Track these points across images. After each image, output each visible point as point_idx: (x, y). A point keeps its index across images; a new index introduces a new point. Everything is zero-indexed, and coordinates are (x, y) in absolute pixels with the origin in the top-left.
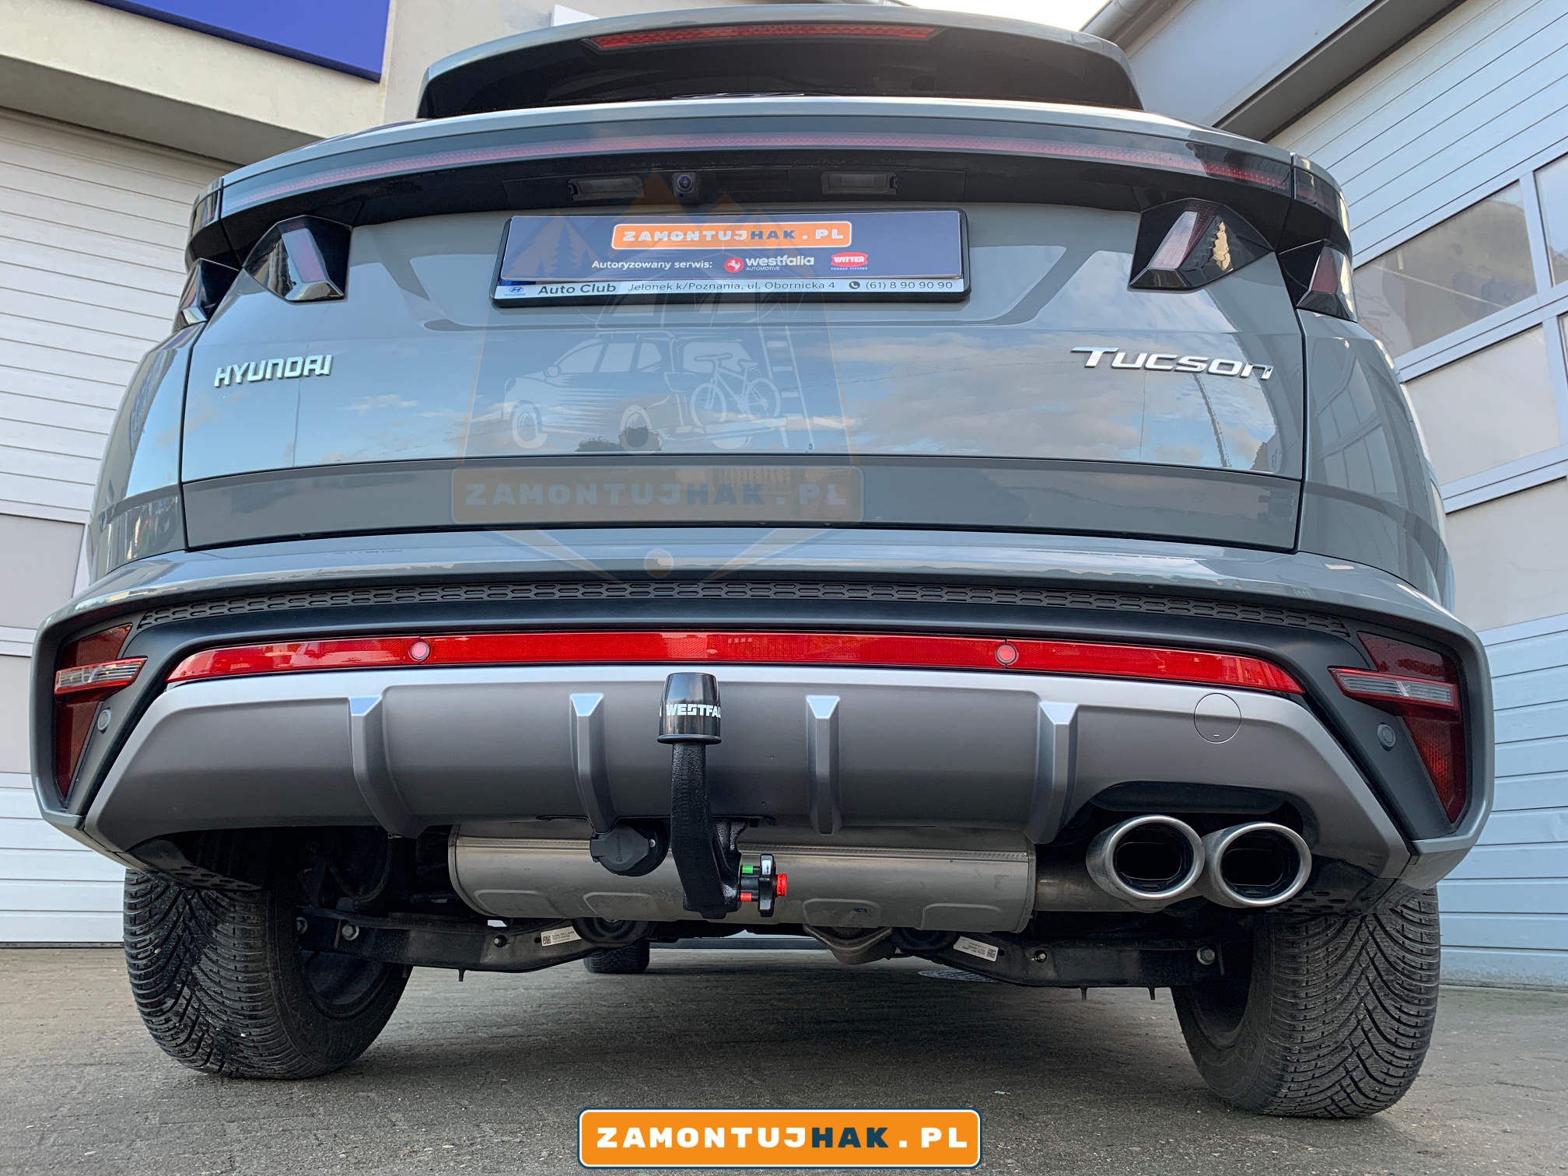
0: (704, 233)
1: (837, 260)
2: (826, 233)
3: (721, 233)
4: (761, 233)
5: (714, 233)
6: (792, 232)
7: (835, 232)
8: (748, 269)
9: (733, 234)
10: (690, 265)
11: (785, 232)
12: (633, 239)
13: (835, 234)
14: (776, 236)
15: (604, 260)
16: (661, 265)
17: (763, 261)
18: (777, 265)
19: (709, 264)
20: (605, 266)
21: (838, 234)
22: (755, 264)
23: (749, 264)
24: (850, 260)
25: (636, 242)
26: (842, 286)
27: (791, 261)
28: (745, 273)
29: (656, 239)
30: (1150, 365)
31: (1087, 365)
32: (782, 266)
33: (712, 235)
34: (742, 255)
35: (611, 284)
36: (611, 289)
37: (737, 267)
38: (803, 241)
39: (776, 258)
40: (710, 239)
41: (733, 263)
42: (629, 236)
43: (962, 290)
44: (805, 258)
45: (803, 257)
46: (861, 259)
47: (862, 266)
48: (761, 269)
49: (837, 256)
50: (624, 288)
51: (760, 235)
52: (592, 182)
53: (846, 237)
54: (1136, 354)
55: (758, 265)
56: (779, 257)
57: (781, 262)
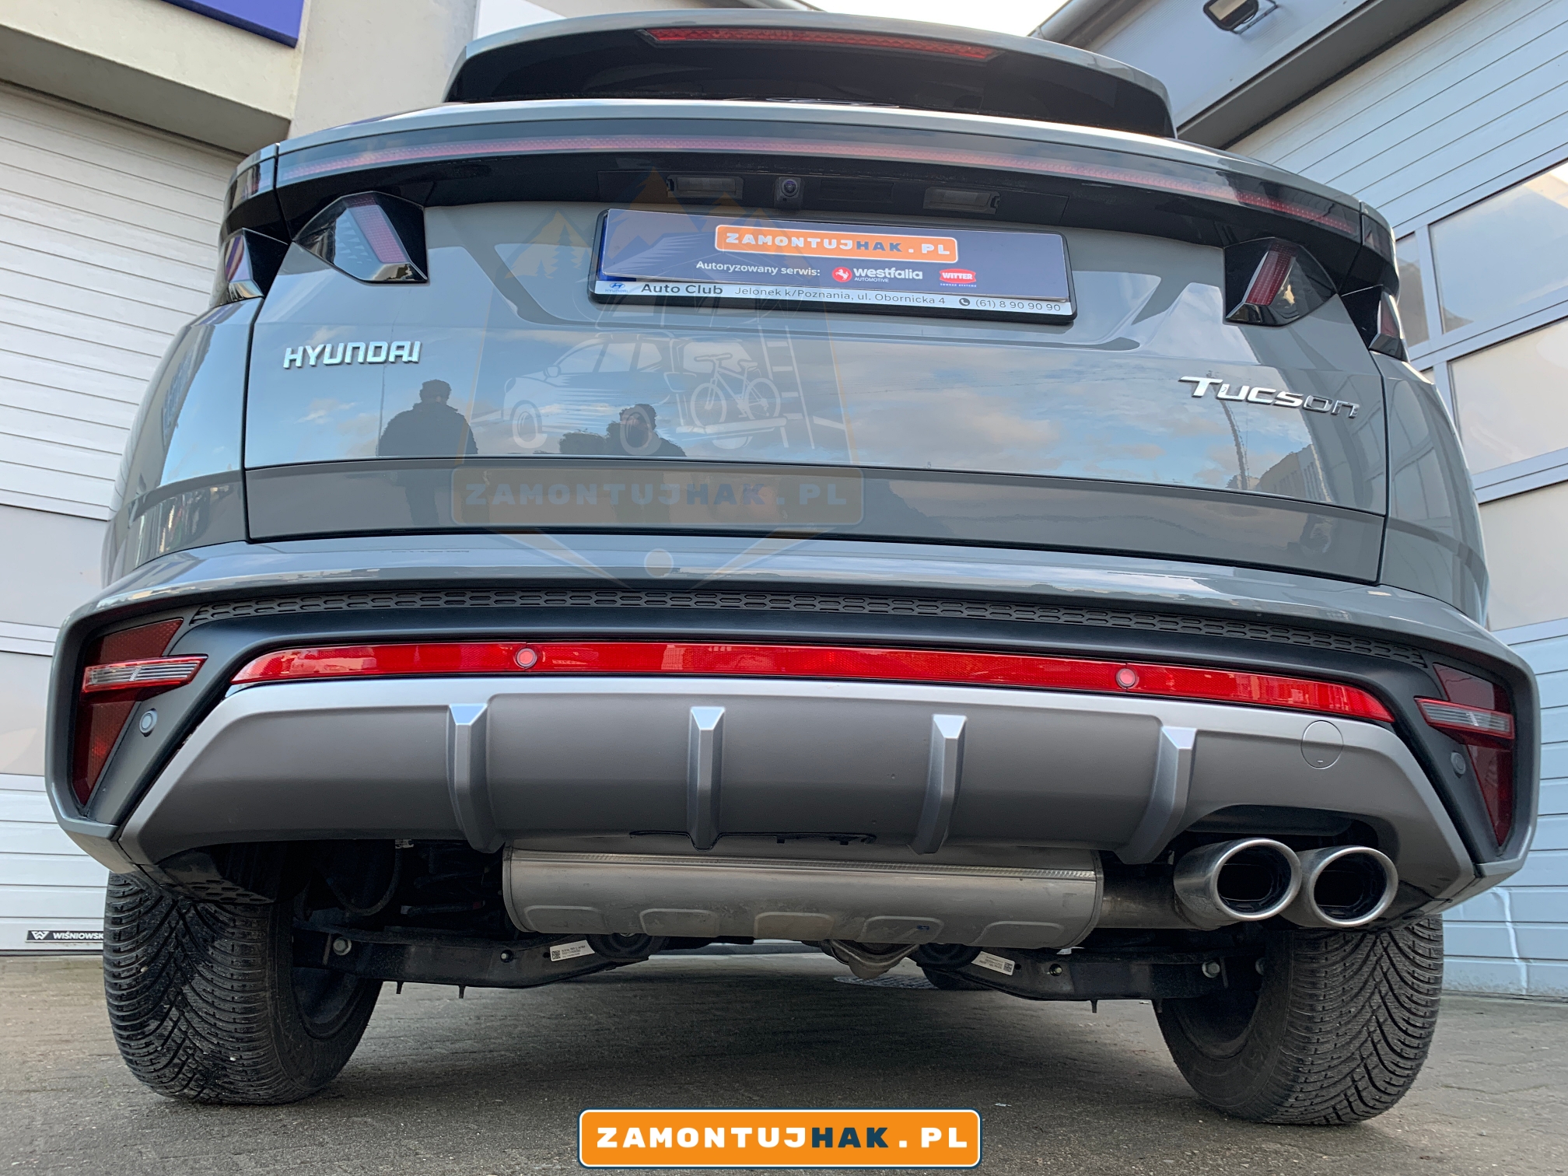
0: (809, 240)
1: (946, 275)
2: (932, 248)
3: (826, 241)
4: (867, 243)
5: (819, 240)
6: (898, 244)
7: (941, 247)
8: (856, 279)
9: (839, 243)
10: (798, 272)
11: (891, 244)
12: (737, 242)
13: (941, 249)
14: (882, 248)
15: (708, 261)
16: (768, 270)
17: (871, 273)
18: (885, 277)
19: (817, 273)
20: (710, 268)
21: (944, 250)
22: (863, 275)
23: (857, 274)
24: (958, 277)
25: (740, 245)
26: (952, 302)
27: (900, 274)
28: (853, 284)
29: (760, 243)
30: (1252, 397)
31: (1195, 394)
32: (890, 279)
33: (817, 243)
34: (850, 265)
35: (718, 286)
36: (718, 291)
37: (845, 276)
38: (909, 255)
39: (884, 270)
40: (815, 246)
41: (841, 273)
42: (732, 238)
43: (1070, 313)
44: (913, 272)
45: (911, 270)
46: (969, 276)
47: (971, 284)
48: (869, 280)
49: (945, 272)
50: (730, 291)
51: (866, 245)
52: (691, 179)
53: (952, 252)
54: (1239, 386)
55: (867, 276)
56: (887, 270)
57: (890, 274)
